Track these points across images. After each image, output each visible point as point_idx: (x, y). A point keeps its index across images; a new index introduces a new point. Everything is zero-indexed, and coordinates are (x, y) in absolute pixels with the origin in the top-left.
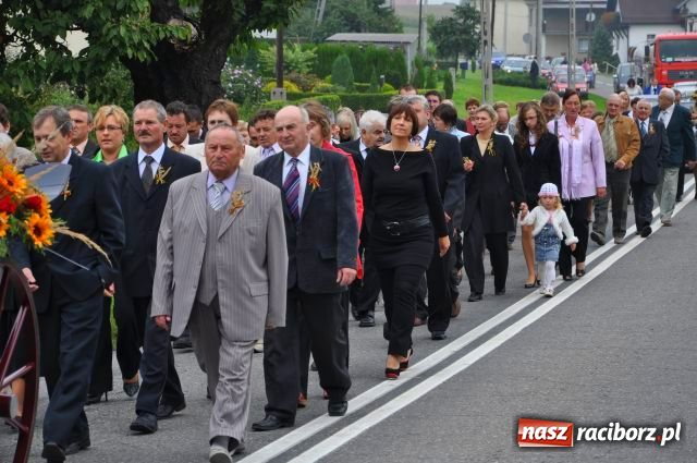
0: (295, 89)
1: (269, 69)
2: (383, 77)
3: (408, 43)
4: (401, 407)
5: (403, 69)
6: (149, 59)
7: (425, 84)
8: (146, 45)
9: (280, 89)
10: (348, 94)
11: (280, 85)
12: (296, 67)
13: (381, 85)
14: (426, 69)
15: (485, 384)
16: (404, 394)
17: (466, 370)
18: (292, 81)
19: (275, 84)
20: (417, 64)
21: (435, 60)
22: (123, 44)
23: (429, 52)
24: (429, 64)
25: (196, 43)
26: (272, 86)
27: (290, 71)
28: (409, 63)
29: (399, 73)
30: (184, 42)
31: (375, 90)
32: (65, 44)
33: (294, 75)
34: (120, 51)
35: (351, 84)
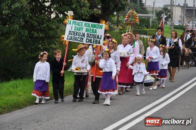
0: (121, 28)
1: (114, 22)
2: (144, 25)
3: (150, 17)
4: (156, 111)
5: (149, 23)
6: (89, 19)
7: (155, 28)
8: (88, 15)
9: (118, 28)
10: (135, 30)
11: (118, 26)
12: (121, 22)
13: (144, 27)
14: (155, 24)
15: (177, 106)
16: (156, 108)
17: (172, 102)
18: (120, 26)
19: (116, 26)
20: (153, 22)
21: (157, 21)
22: (82, 15)
23: (155, 19)
24: (155, 22)
25: (101, 15)
26: (116, 27)
27: (120, 23)
28: (151, 22)
29: (148, 24)
30: (98, 14)
31: (142, 29)
32: (67, 14)
33: (121, 24)
34: (82, 16)
35: (136, 27)
